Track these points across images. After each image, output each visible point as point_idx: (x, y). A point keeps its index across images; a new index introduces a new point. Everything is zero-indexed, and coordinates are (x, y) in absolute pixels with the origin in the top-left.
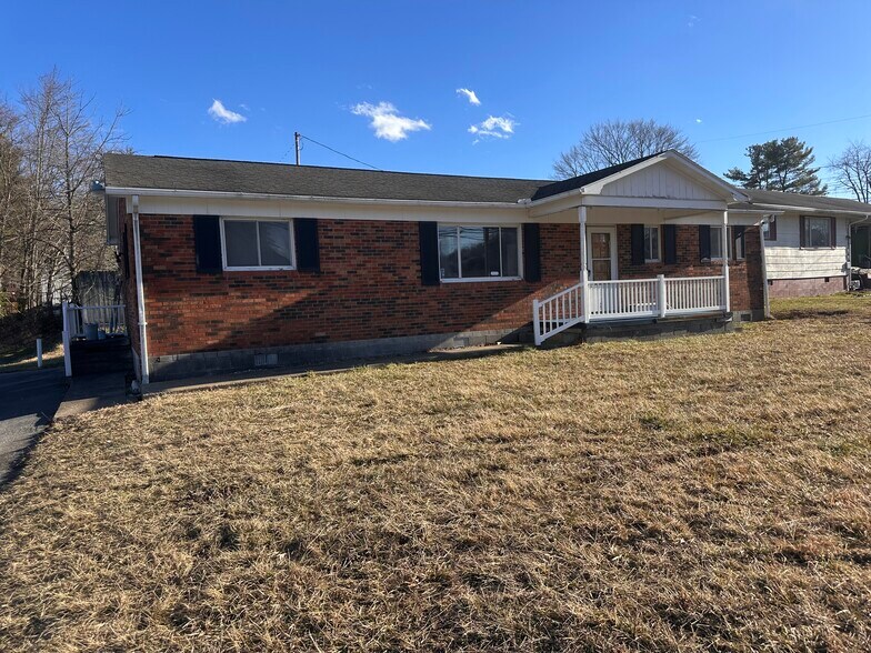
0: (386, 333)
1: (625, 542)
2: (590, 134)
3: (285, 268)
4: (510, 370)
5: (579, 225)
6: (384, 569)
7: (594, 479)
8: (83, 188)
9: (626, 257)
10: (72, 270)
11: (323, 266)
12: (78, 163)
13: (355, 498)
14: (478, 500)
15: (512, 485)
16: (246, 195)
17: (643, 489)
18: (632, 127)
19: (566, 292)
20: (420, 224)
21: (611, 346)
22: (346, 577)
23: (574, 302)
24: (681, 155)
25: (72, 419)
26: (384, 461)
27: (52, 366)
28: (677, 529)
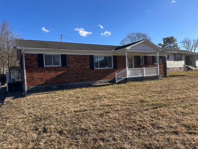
0: (82, 81)
1: (137, 130)
2: (128, 35)
3: (59, 66)
4: (110, 89)
5: (125, 56)
6: (82, 137)
7: (130, 115)
8: (12, 47)
9: (136, 63)
10: (9, 66)
11: (67, 65)
12: (10, 41)
13: (75, 120)
14: (104, 120)
15: (111, 117)
16: (50, 49)
17: (141, 117)
18: (137, 34)
19: (123, 71)
20: (90, 56)
21: (133, 83)
22: (73, 139)
23: (124, 73)
24: (148, 40)
25: (8, 101)
26: (82, 111)
27: (4, 89)
28: (149, 126)
